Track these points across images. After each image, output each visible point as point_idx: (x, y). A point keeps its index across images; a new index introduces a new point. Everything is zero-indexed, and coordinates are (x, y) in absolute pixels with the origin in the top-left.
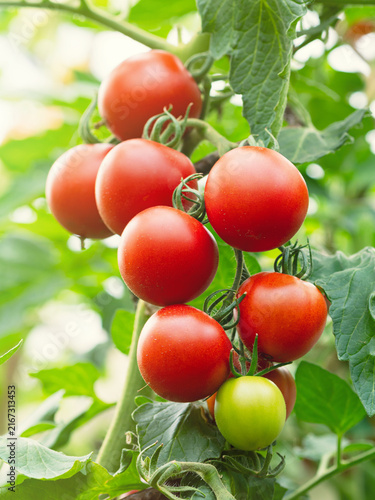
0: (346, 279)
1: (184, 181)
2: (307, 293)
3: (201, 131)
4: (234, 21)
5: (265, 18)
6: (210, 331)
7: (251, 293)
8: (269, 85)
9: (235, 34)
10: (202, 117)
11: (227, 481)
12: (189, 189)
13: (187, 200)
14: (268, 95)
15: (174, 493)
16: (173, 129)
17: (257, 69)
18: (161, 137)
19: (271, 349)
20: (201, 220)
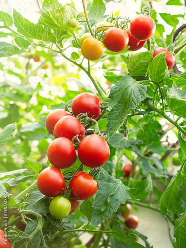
0: (107, 185)
1: (78, 135)
2: (93, 184)
3: (95, 123)
4: (118, 99)
5: (126, 103)
6: (60, 180)
7: (78, 176)
8: (118, 121)
9: (116, 103)
10: (97, 120)
11: (43, 222)
12: (78, 139)
13: (76, 141)
14: (116, 124)
15: (25, 218)
16: (85, 119)
17: (117, 116)
18: (81, 119)
19: (75, 194)
20: (76, 149)
